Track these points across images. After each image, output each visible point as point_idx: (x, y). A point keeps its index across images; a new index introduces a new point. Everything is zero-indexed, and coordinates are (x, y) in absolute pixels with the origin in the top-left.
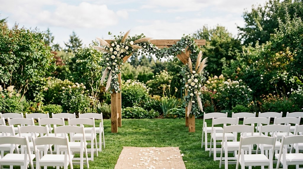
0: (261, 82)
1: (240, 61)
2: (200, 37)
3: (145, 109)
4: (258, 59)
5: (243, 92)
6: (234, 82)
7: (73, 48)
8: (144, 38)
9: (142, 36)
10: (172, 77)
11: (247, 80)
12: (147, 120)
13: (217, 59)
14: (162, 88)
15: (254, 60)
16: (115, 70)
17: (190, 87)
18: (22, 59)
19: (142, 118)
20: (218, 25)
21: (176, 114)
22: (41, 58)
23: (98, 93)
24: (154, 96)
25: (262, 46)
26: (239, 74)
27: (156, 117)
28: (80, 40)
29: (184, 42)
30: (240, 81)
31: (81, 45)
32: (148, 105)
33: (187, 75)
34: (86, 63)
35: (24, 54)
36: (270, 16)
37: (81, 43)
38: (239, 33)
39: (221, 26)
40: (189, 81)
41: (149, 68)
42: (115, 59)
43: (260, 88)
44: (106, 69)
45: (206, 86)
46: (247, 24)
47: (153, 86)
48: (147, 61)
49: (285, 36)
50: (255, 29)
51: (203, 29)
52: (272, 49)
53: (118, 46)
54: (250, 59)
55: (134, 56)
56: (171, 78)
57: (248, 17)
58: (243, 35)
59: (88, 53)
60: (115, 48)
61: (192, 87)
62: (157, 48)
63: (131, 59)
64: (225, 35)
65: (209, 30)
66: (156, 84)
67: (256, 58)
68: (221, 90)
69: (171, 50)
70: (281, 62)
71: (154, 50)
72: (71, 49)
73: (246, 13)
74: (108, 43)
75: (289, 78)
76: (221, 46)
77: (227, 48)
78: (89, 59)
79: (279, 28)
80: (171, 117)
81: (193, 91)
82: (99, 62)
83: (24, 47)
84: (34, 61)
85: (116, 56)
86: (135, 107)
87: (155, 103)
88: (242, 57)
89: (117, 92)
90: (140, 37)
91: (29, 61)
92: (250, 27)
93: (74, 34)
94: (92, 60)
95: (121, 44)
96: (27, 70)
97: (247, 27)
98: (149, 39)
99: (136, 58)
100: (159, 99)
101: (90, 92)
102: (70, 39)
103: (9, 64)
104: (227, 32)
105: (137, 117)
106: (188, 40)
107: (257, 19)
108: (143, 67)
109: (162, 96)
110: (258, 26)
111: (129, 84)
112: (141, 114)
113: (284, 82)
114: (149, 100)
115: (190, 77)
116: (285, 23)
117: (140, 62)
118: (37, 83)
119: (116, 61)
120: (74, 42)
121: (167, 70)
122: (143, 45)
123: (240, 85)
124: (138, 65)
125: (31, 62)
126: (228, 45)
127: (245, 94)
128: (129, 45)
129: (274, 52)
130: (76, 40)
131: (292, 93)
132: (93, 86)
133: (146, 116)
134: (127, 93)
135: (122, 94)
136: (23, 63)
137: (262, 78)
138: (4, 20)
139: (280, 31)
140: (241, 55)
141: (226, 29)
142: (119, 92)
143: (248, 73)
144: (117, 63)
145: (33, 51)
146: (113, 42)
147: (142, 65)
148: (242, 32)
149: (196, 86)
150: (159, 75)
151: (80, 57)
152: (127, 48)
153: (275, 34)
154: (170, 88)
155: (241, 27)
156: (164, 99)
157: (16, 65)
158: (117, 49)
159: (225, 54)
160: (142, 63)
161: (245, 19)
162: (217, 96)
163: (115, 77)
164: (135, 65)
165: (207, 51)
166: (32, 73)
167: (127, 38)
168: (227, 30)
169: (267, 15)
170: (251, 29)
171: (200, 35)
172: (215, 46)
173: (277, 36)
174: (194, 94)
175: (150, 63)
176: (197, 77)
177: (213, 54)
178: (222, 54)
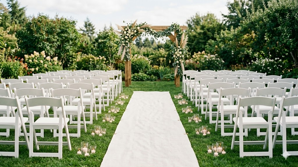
0: (232, 56)
1: (219, 41)
2: (193, 22)
3: (148, 75)
4: (231, 40)
5: (218, 63)
6: (212, 56)
7: (87, 32)
8: (147, 25)
9: (145, 24)
10: (168, 52)
11: (222, 55)
12: (148, 82)
13: (205, 41)
14: (160, 61)
15: (229, 41)
16: (127, 46)
17: (176, 57)
18: (63, 39)
19: (145, 81)
20: (208, 12)
21: (170, 78)
22: (75, 38)
23: (114, 63)
24: (154, 66)
25: (235, 30)
26: (217, 50)
27: (155, 80)
28: (93, 25)
29: (173, 28)
30: (216, 55)
31: (94, 29)
32: (150, 72)
33: (175, 49)
34: (106, 42)
35: (64, 35)
36: (249, 5)
37: (94, 28)
38: (223, 20)
39: (211, 13)
40: (176, 53)
41: (151, 48)
42: (127, 39)
43: (232, 61)
44: (122, 45)
45: (192, 59)
46: (230, 12)
47: (153, 59)
48: (149, 43)
49: (250, 23)
50: (236, 16)
51: (195, 16)
52: (241, 32)
53: (129, 30)
54: (227, 39)
55: (138, 39)
56: (167, 54)
57: (231, 6)
58: (226, 21)
59: (107, 35)
60: (127, 32)
61: (178, 57)
62: (155, 31)
63: (136, 41)
64: (214, 21)
65: (200, 16)
66: (156, 58)
67: (231, 39)
68: (202, 61)
69: (164, 33)
70: (247, 42)
71: (153, 33)
72: (86, 33)
73: (229, 3)
74: (123, 28)
75: (253, 54)
76: (208, 30)
77: (213, 31)
78: (108, 39)
79: (246, 17)
80: (166, 80)
81: (179, 60)
82: (115, 41)
83: (63, 31)
84: (70, 40)
85: (128, 36)
86: (140, 73)
87: (154, 71)
88: (220, 38)
89: (129, 60)
90: (143, 24)
91: (67, 40)
92: (232, 14)
93: (88, 20)
94: (110, 40)
95: (131, 28)
96: (66, 46)
97: (230, 15)
98: (150, 25)
99: (140, 40)
100: (157, 68)
101: (109, 63)
102: (85, 24)
103: (54, 42)
104: (216, 18)
105: (142, 80)
106: (176, 26)
107: (238, 8)
108: (146, 48)
109: (159, 66)
110: (238, 14)
111: (136, 57)
112: (144, 78)
113: (250, 56)
114: (150, 69)
115: (177, 50)
116: (251, 13)
117: (144, 44)
118: (70, 56)
119: (128, 40)
120: (88, 27)
121: (164, 47)
122: (145, 29)
123: (216, 58)
124: (141, 47)
125: (68, 41)
126: (214, 29)
127: (219, 64)
128: (137, 29)
129: (242, 34)
130: (90, 25)
131: (252, 63)
132: (110, 59)
133: (148, 79)
134: (135, 64)
135: (132, 65)
136: (63, 42)
137: (233, 53)
138: (24, 8)
139: (247, 19)
140: (220, 36)
141: (215, 15)
142: (130, 60)
143: (223, 50)
144: (129, 41)
145: (70, 33)
146: (126, 27)
147: (145, 46)
148: (226, 18)
149: (181, 57)
150: (157, 52)
151: (101, 38)
152: (135, 31)
153: (243, 21)
154: (166, 60)
155: (225, 14)
156: (161, 68)
157: (58, 43)
158: (128, 32)
159: (212, 37)
160: (145, 45)
161: (228, 8)
162: (199, 66)
163: (128, 50)
164: (140, 46)
165: (197, 34)
166: (69, 49)
167: (136, 25)
168: (216, 17)
169: (246, 5)
170: (233, 16)
171: (193, 21)
172: (203, 30)
173: (245, 22)
174: (179, 62)
175: (152, 45)
176: (181, 51)
177: (201, 37)
178: (209, 36)
